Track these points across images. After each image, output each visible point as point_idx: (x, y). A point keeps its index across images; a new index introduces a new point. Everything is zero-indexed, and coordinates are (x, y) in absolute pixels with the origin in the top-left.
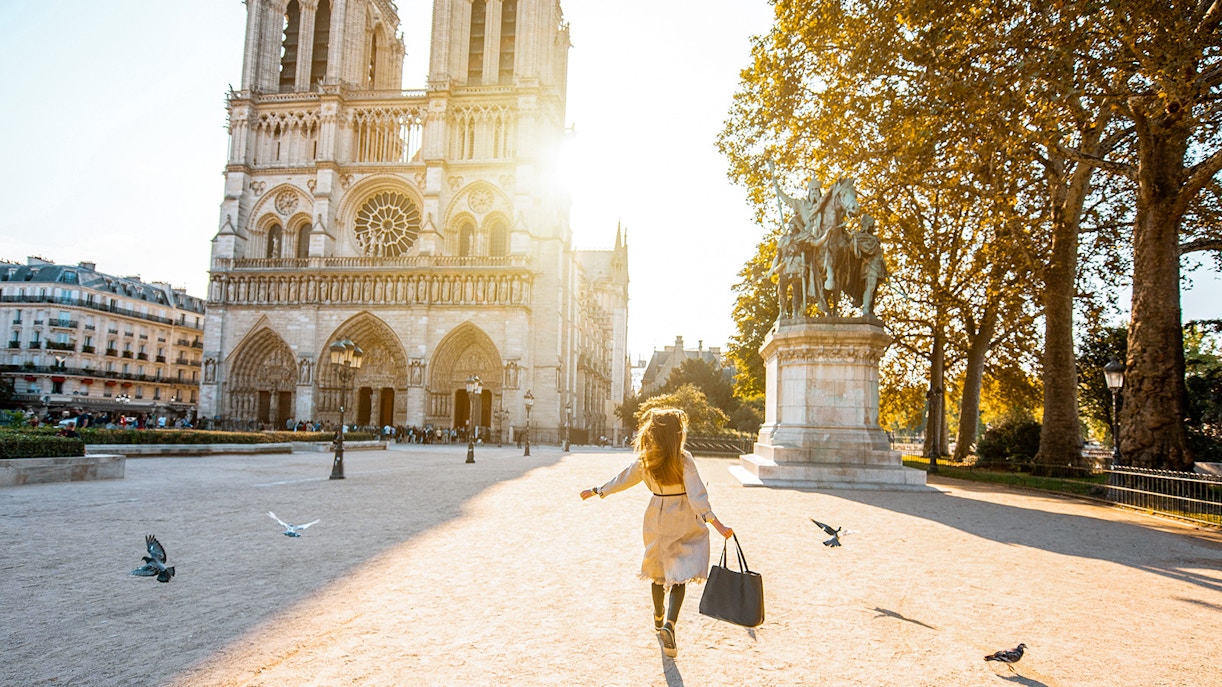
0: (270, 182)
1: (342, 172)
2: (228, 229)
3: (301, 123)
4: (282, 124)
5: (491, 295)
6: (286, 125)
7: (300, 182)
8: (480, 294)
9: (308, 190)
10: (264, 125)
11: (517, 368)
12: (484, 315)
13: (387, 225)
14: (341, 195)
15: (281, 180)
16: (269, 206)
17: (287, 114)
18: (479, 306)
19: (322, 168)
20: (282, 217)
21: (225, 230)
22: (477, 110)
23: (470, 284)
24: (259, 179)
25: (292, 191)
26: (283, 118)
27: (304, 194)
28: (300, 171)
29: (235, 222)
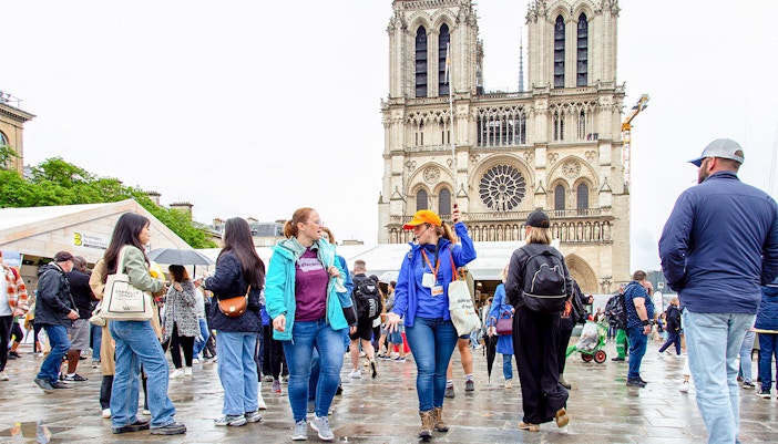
0: (421, 161)
1: (472, 152)
2: (397, 196)
3: (439, 119)
4: (425, 120)
5: (588, 236)
6: (428, 120)
7: (441, 160)
8: (580, 235)
9: (447, 166)
10: (412, 120)
11: (610, 284)
12: (583, 249)
13: (502, 188)
14: (472, 169)
15: (427, 160)
16: (420, 178)
17: (428, 112)
18: (580, 243)
19: (461, 151)
20: (429, 186)
21: (395, 197)
22: (566, 106)
23: (572, 228)
24: (412, 159)
25: (436, 167)
26: (425, 115)
27: (444, 169)
28: (441, 153)
29: (401, 191)
